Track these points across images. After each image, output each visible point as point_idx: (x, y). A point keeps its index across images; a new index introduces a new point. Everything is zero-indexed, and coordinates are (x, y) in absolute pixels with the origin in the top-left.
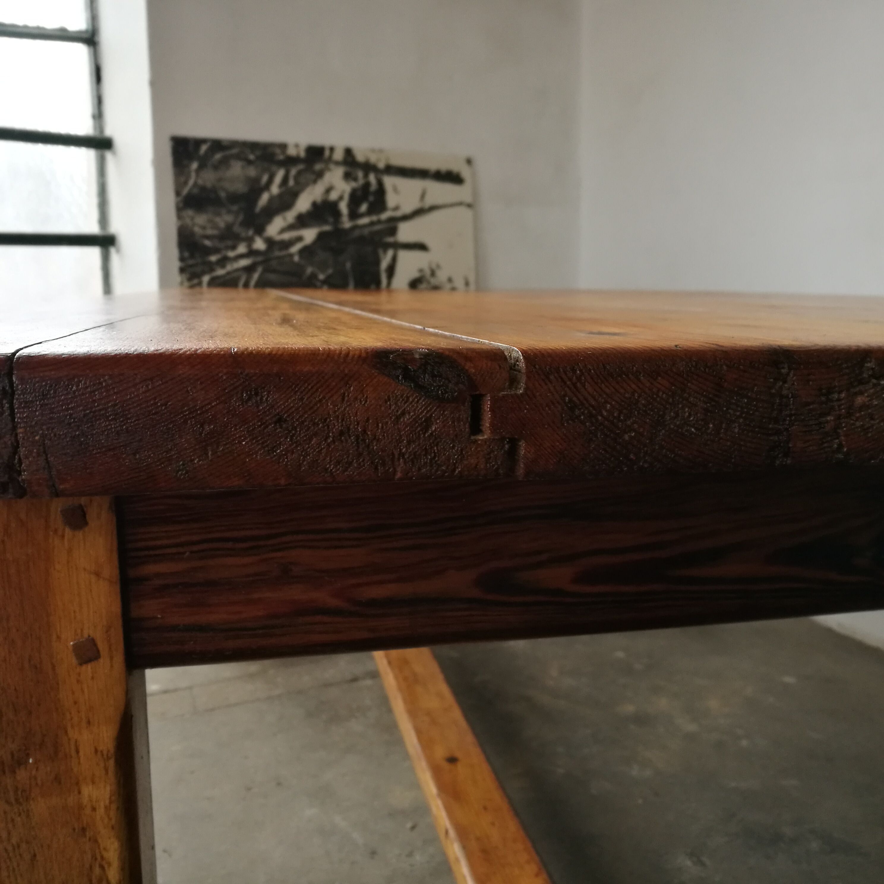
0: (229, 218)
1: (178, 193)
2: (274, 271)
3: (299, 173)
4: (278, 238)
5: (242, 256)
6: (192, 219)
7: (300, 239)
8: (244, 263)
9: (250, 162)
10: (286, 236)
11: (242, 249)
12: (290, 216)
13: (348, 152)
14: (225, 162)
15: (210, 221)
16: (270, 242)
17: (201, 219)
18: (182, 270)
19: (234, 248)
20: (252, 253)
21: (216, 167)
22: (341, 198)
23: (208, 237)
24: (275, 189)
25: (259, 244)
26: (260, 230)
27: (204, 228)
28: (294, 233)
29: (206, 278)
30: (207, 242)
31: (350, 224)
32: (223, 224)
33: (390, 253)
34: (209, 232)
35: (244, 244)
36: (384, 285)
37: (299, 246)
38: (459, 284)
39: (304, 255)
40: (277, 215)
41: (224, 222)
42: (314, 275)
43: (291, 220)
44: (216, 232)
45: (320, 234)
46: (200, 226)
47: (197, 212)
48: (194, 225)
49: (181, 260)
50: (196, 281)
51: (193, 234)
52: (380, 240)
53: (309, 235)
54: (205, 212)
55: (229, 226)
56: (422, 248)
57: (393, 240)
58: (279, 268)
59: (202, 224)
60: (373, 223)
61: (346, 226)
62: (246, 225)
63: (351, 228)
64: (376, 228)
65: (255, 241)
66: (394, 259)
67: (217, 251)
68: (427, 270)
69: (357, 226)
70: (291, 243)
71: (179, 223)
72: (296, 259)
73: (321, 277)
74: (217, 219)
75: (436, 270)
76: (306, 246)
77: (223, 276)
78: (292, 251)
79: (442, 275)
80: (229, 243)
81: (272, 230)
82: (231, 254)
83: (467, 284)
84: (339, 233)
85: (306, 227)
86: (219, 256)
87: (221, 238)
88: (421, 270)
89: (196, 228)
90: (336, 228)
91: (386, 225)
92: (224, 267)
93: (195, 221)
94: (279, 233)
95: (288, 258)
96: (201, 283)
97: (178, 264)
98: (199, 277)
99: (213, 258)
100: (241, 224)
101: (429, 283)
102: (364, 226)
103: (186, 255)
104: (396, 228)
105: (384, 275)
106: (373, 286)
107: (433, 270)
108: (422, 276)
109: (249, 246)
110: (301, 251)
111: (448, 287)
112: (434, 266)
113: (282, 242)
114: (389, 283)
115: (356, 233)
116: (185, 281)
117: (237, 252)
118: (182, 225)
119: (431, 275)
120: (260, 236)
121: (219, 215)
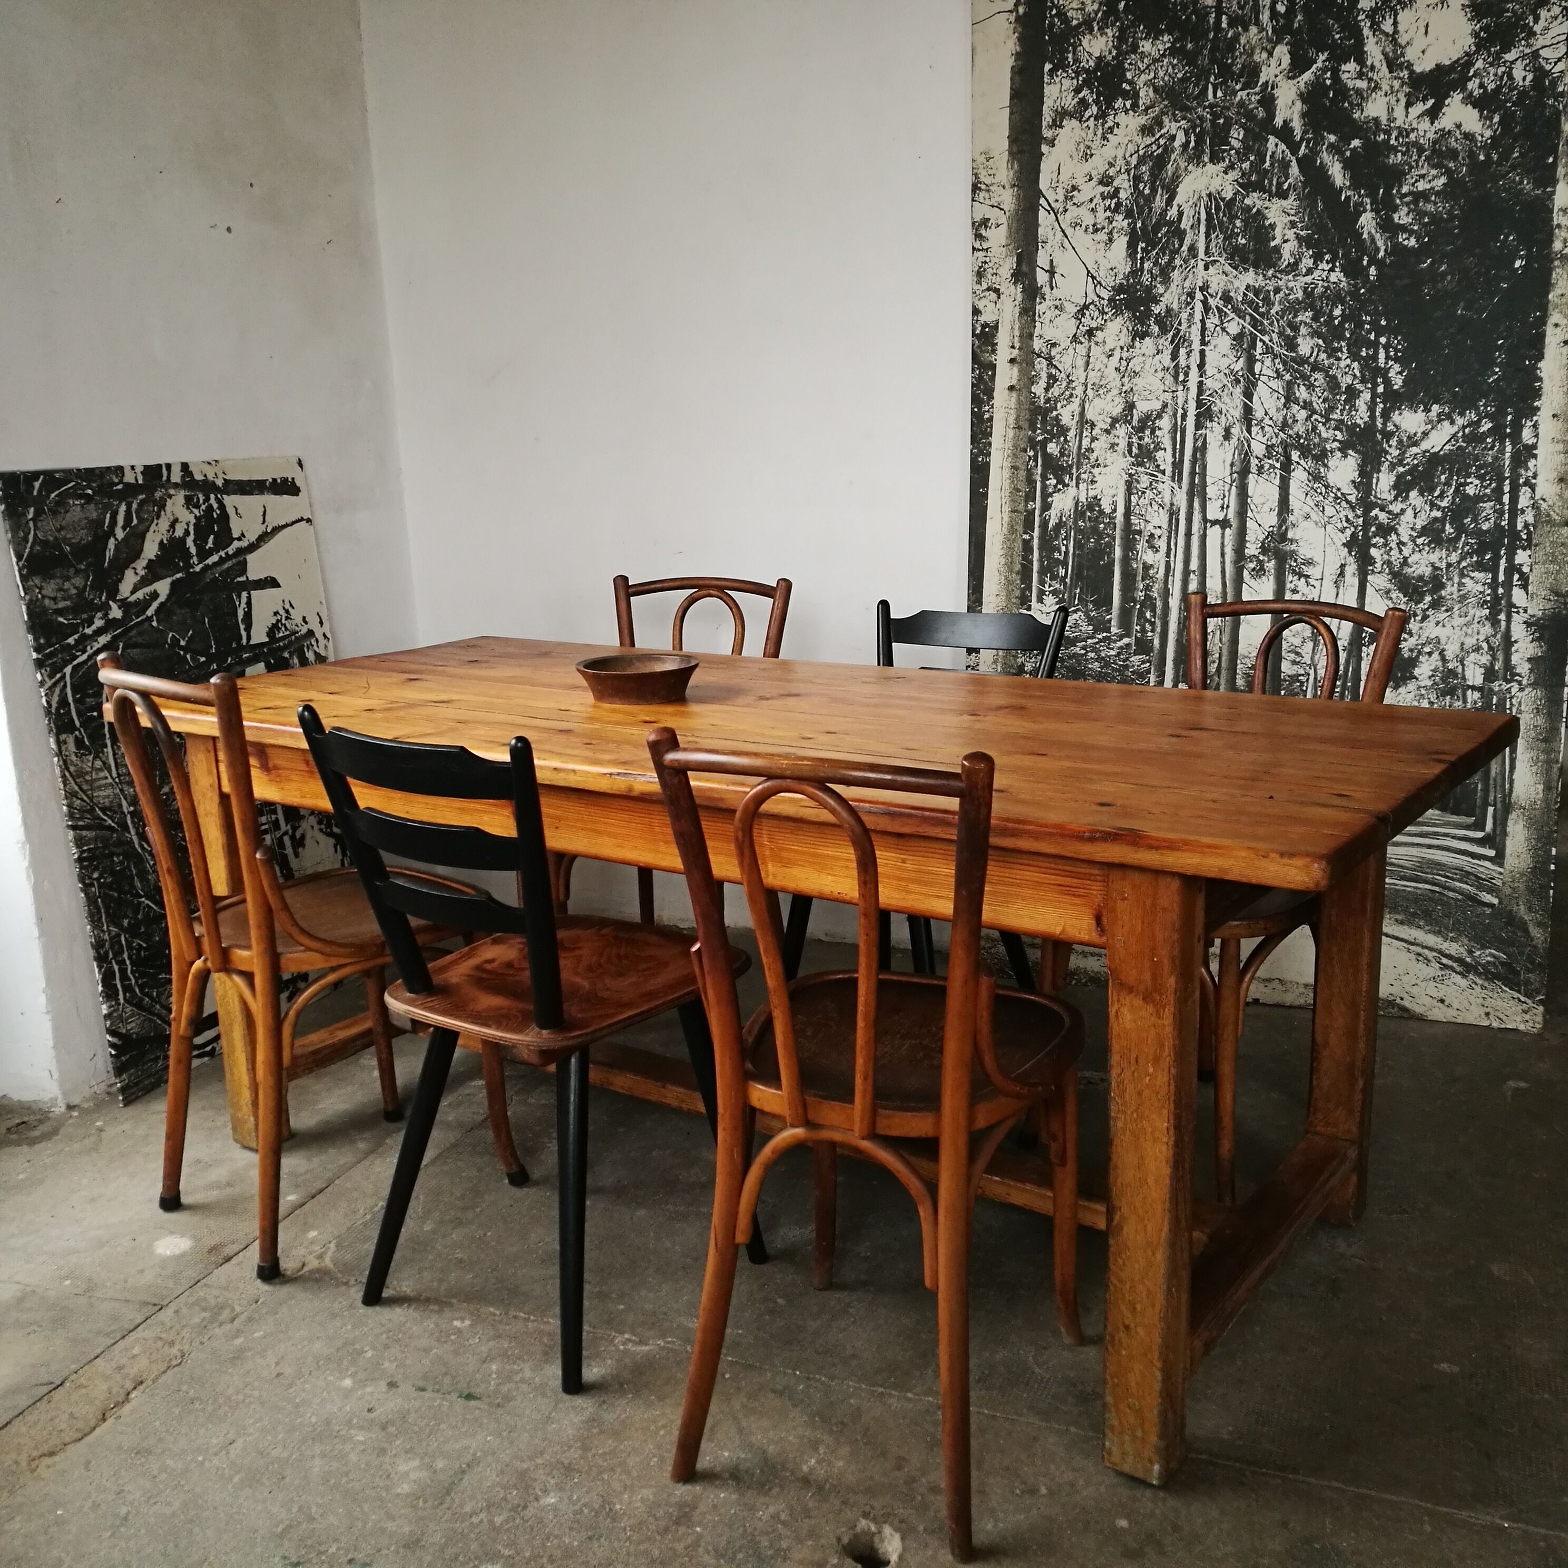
0: (78, 581)
1: (19, 557)
2: (136, 646)
3: (141, 505)
4: (132, 599)
5: (99, 632)
6: (41, 588)
7: (155, 595)
8: (103, 640)
9: (89, 499)
10: (140, 595)
11: (99, 623)
12: (141, 564)
13: (185, 467)
14: (61, 502)
15: (60, 589)
16: (124, 604)
17: (50, 589)
18: (39, 664)
19: (91, 623)
20: (111, 624)
21: (54, 513)
22: (187, 533)
23: (60, 612)
24: (120, 534)
25: (116, 613)
26: (113, 592)
27: (54, 599)
28: (148, 590)
29: (68, 670)
30: (61, 619)
31: (201, 566)
32: (74, 591)
33: (244, 595)
34: (61, 605)
35: (99, 615)
36: (244, 641)
37: (155, 605)
38: (314, 625)
39: (162, 616)
40: (127, 567)
41: (76, 588)
42: (175, 641)
43: (142, 572)
44: (68, 603)
45: (173, 584)
46: (50, 598)
47: (44, 580)
48: (43, 597)
49: (37, 649)
50: (58, 675)
51: (44, 610)
52: (233, 580)
53: (163, 587)
54: (52, 577)
55: (81, 592)
56: (272, 583)
57: (243, 579)
58: (140, 640)
59: (52, 595)
60: (222, 561)
61: (198, 569)
62: (98, 587)
63: (202, 569)
64: (226, 566)
65: (110, 608)
66: (249, 603)
67: (73, 629)
68: (282, 612)
69: (207, 567)
70: (146, 603)
71: (28, 597)
72: (155, 624)
73: (183, 643)
74: (67, 585)
75: (290, 609)
76: (162, 604)
77: (85, 662)
78: (150, 612)
79: (296, 615)
80: (84, 616)
81: (125, 589)
82: (88, 631)
83: (321, 623)
84: (193, 578)
85: (158, 578)
86: (76, 636)
87: (75, 610)
88: (276, 613)
89: (47, 602)
90: (188, 574)
91: (234, 561)
92: (84, 651)
93: (44, 592)
94: (133, 592)
95: (147, 624)
96: (64, 677)
97: (35, 655)
98: (61, 670)
99: (71, 641)
100: (92, 587)
101: (286, 629)
102: (215, 564)
103: (42, 641)
104: (245, 562)
105: (242, 627)
106: (234, 645)
107: (287, 611)
108: (278, 621)
109: (106, 615)
110: (158, 611)
111: (304, 630)
112: (287, 606)
113: (137, 603)
114: (249, 638)
115: (209, 577)
116: (46, 679)
117: (94, 627)
118: (31, 600)
119: (287, 618)
120: (115, 601)
121: (68, 579)
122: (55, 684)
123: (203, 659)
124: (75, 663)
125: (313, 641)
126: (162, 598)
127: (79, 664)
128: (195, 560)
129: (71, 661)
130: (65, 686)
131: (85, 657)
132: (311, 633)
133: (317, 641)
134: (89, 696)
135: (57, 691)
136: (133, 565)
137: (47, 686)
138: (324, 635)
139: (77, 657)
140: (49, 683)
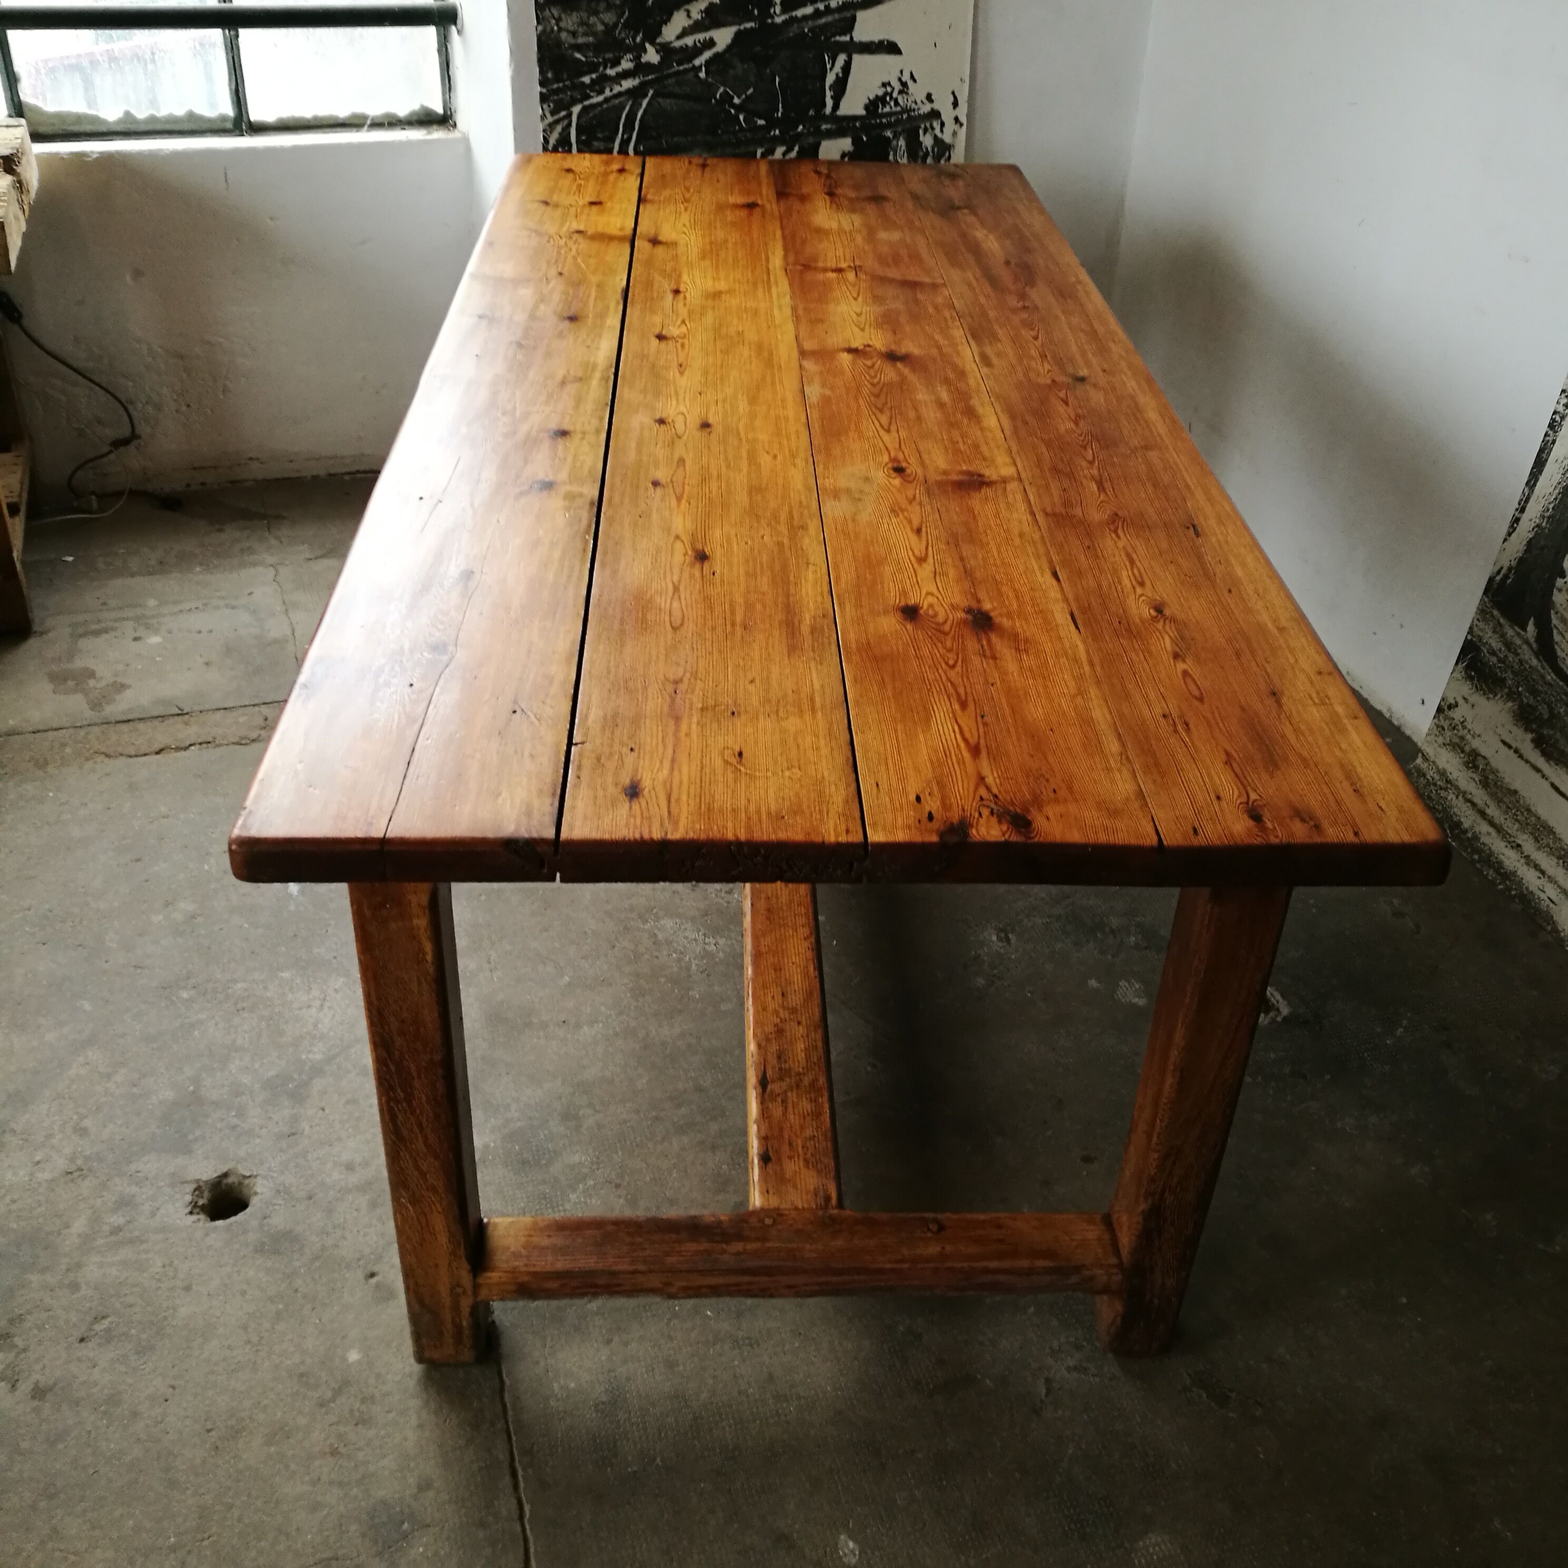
0: (609, 18)
2: (671, 96)
4: (677, 44)
5: (626, 75)
6: (558, 20)
7: (711, 43)
8: (628, 84)
10: (689, 41)
11: (626, 64)
12: (696, 9)
15: (582, 23)
16: (665, 50)
17: (570, 21)
18: (543, 98)
19: (616, 62)
20: (641, 68)
23: (578, 48)
25: (652, 56)
26: (652, 35)
27: (574, 34)
28: (701, 36)
29: (576, 110)
30: (578, 56)
31: (783, 18)
32: (600, 27)
33: (841, 59)
34: (581, 40)
35: (630, 56)
36: (828, 110)
37: (707, 55)
38: (943, 104)
39: (713, 68)
40: (678, 8)
41: (603, 23)
42: (727, 98)
43: (696, 15)
44: (591, 39)
45: (738, 35)
46: (568, 31)
47: (565, 11)
48: (560, 29)
49: (542, 84)
50: (563, 113)
51: (559, 43)
52: (828, 39)
53: (723, 37)
54: (577, 10)
55: (610, 30)
56: (892, 48)
57: (847, 38)
58: (677, 90)
59: (571, 28)
60: (817, 14)
61: (778, 20)
62: (632, 26)
63: (785, 22)
64: (823, 20)
65: (645, 51)
66: (847, 68)
67: (592, 68)
68: (897, 86)
69: (794, 20)
70: (697, 51)
71: (540, 28)
72: (702, 75)
73: (736, 101)
74: (593, 20)
75: (910, 83)
76: (717, 55)
77: (599, 104)
78: (697, 62)
79: (917, 92)
80: (609, 56)
81: (670, 33)
82: (611, 72)
83: (955, 104)
84: (767, 30)
85: (718, 24)
86: (594, 76)
87: (597, 48)
88: (884, 85)
89: (564, 35)
90: (763, 24)
91: (837, 16)
92: (601, 92)
93: (562, 25)
94: (679, 37)
95: (690, 75)
96: (569, 115)
97: (539, 89)
98: (568, 107)
99: (586, 79)
100: (626, 26)
101: (897, 103)
102: (805, 18)
103: (550, 75)
104: (854, 19)
105: (829, 94)
106: (811, 112)
107: (904, 85)
108: (886, 94)
109: (637, 58)
110: (708, 63)
111: (926, 108)
112: (906, 77)
113: (684, 49)
114: (836, 106)
115: (794, 30)
116: (548, 115)
117: (619, 69)
118: (544, 31)
119: (900, 92)
120: (653, 43)
121: (596, 13)
122: (557, 122)
123: (761, 122)
124: (587, 103)
125: (937, 125)
126: (721, 46)
127: (593, 106)
128: (778, 9)
129: (581, 101)
130: (570, 124)
131: (600, 98)
132: (935, 114)
133: (943, 124)
134: (598, 139)
135: (559, 128)
136: (687, 7)
137: (547, 122)
138: (957, 119)
139: (589, 97)
140: (550, 119)
